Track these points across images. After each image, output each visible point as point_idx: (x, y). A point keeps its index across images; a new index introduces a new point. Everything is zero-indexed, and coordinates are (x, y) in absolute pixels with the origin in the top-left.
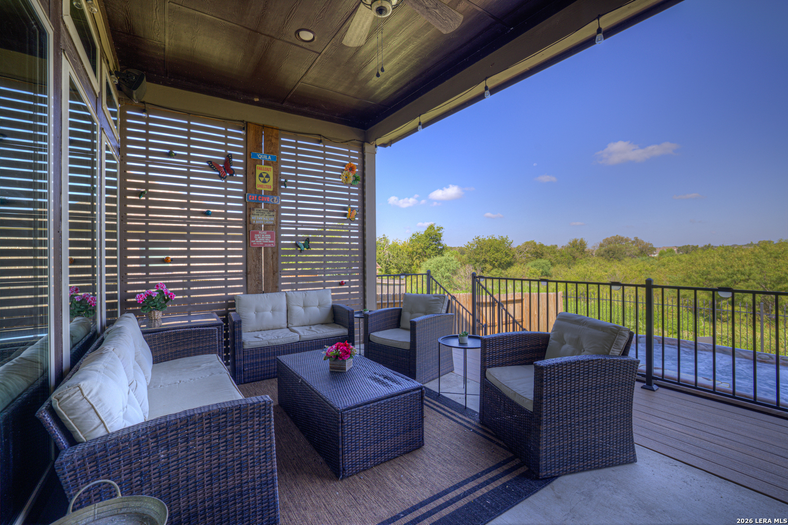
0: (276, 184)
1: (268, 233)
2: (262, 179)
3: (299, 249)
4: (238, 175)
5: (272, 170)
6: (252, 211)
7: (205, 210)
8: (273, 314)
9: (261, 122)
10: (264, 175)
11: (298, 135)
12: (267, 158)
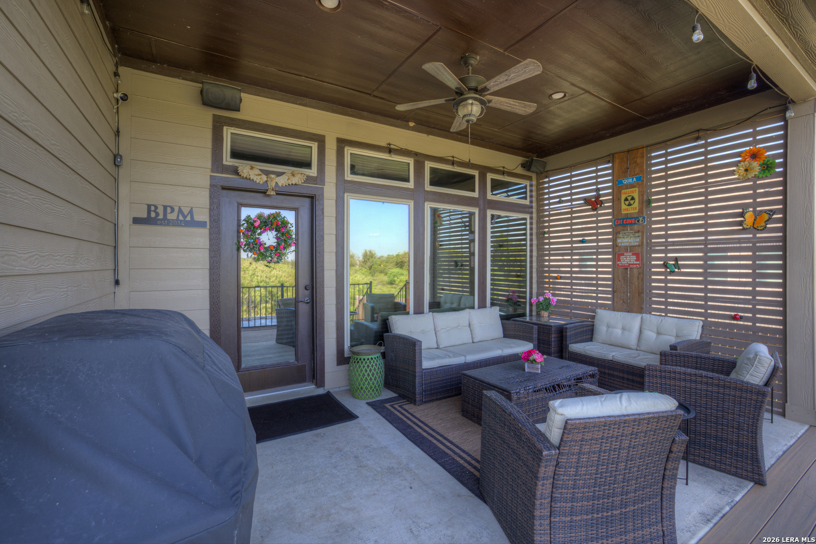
0: (642, 204)
1: (633, 254)
2: (627, 203)
3: (668, 270)
4: (605, 205)
6: (618, 235)
7: (581, 239)
9: (626, 148)
10: (629, 198)
11: (668, 143)
12: (632, 180)
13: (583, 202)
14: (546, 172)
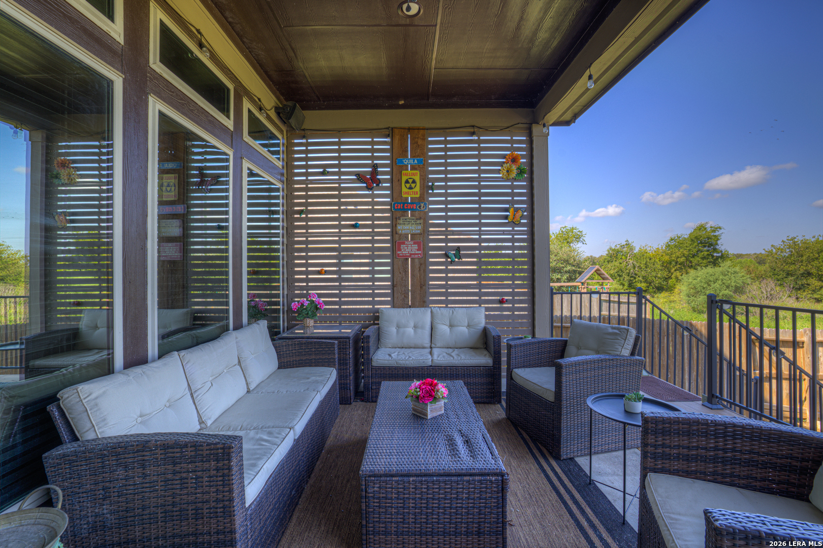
0: (424, 189)
1: (415, 243)
2: (408, 185)
3: (449, 260)
4: (384, 185)
5: (418, 174)
6: (398, 220)
7: (353, 223)
8: (415, 331)
9: (407, 125)
10: (410, 181)
11: (447, 130)
12: (414, 162)
13: (354, 177)
14: (304, 130)
